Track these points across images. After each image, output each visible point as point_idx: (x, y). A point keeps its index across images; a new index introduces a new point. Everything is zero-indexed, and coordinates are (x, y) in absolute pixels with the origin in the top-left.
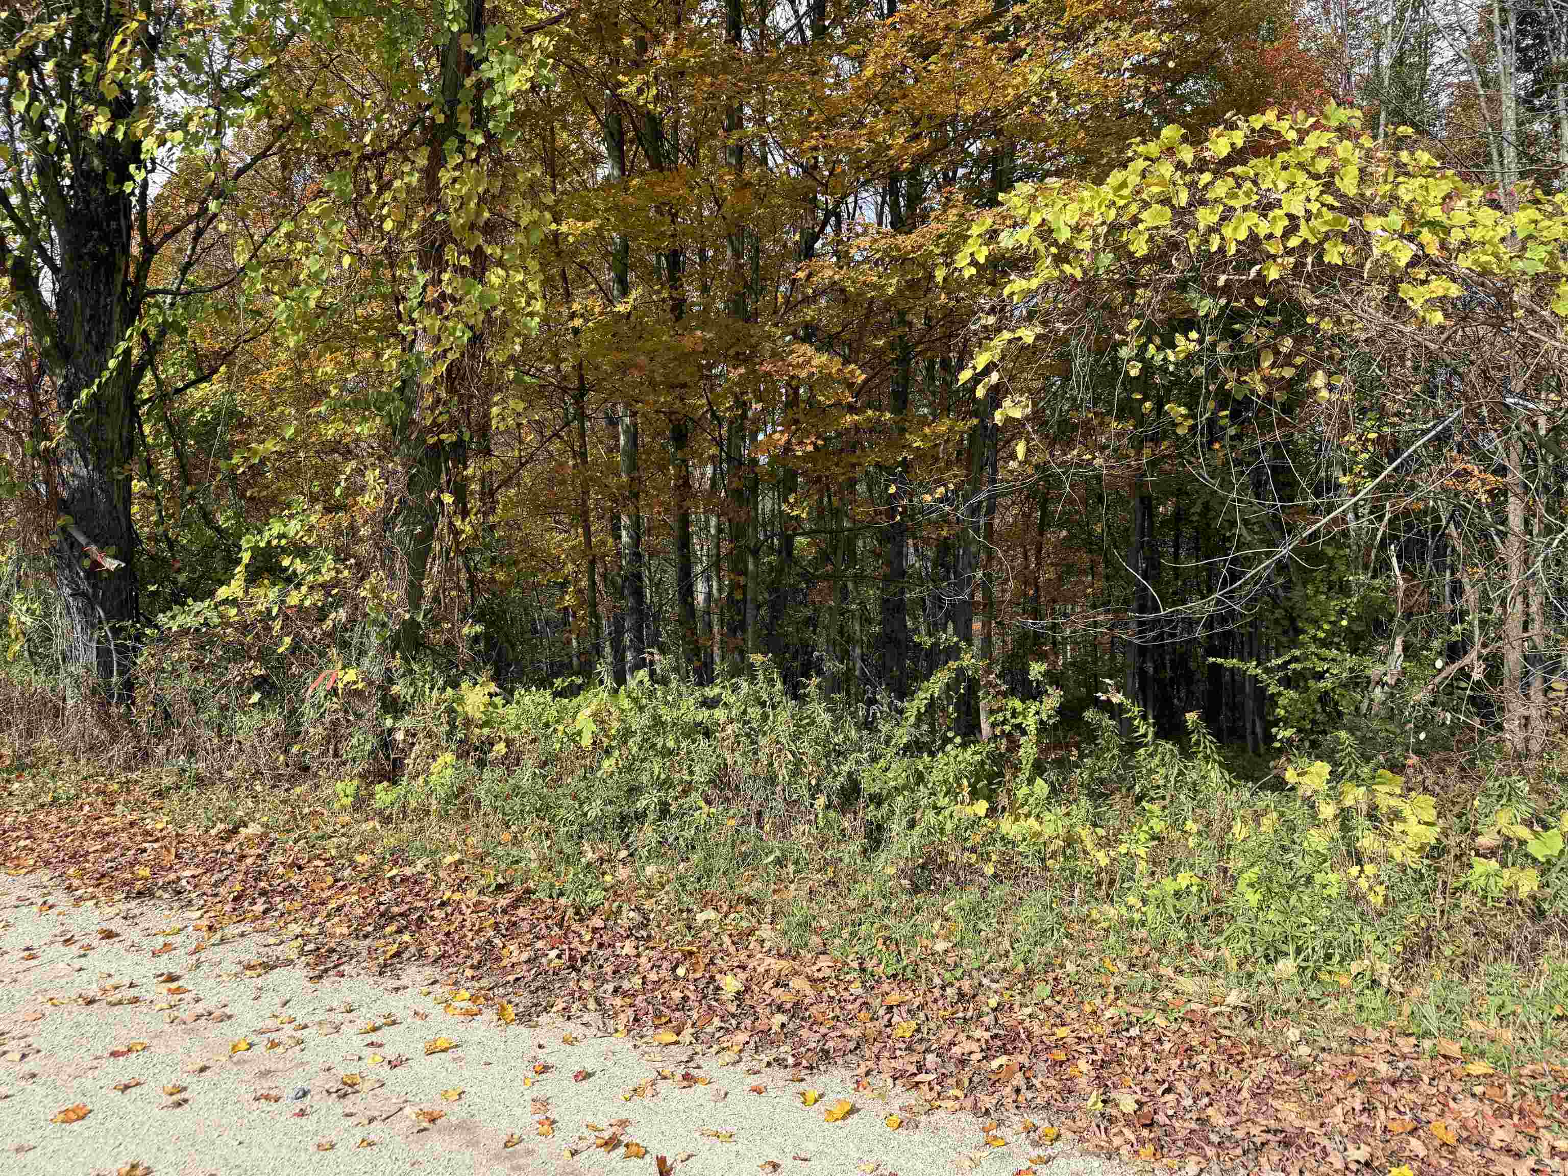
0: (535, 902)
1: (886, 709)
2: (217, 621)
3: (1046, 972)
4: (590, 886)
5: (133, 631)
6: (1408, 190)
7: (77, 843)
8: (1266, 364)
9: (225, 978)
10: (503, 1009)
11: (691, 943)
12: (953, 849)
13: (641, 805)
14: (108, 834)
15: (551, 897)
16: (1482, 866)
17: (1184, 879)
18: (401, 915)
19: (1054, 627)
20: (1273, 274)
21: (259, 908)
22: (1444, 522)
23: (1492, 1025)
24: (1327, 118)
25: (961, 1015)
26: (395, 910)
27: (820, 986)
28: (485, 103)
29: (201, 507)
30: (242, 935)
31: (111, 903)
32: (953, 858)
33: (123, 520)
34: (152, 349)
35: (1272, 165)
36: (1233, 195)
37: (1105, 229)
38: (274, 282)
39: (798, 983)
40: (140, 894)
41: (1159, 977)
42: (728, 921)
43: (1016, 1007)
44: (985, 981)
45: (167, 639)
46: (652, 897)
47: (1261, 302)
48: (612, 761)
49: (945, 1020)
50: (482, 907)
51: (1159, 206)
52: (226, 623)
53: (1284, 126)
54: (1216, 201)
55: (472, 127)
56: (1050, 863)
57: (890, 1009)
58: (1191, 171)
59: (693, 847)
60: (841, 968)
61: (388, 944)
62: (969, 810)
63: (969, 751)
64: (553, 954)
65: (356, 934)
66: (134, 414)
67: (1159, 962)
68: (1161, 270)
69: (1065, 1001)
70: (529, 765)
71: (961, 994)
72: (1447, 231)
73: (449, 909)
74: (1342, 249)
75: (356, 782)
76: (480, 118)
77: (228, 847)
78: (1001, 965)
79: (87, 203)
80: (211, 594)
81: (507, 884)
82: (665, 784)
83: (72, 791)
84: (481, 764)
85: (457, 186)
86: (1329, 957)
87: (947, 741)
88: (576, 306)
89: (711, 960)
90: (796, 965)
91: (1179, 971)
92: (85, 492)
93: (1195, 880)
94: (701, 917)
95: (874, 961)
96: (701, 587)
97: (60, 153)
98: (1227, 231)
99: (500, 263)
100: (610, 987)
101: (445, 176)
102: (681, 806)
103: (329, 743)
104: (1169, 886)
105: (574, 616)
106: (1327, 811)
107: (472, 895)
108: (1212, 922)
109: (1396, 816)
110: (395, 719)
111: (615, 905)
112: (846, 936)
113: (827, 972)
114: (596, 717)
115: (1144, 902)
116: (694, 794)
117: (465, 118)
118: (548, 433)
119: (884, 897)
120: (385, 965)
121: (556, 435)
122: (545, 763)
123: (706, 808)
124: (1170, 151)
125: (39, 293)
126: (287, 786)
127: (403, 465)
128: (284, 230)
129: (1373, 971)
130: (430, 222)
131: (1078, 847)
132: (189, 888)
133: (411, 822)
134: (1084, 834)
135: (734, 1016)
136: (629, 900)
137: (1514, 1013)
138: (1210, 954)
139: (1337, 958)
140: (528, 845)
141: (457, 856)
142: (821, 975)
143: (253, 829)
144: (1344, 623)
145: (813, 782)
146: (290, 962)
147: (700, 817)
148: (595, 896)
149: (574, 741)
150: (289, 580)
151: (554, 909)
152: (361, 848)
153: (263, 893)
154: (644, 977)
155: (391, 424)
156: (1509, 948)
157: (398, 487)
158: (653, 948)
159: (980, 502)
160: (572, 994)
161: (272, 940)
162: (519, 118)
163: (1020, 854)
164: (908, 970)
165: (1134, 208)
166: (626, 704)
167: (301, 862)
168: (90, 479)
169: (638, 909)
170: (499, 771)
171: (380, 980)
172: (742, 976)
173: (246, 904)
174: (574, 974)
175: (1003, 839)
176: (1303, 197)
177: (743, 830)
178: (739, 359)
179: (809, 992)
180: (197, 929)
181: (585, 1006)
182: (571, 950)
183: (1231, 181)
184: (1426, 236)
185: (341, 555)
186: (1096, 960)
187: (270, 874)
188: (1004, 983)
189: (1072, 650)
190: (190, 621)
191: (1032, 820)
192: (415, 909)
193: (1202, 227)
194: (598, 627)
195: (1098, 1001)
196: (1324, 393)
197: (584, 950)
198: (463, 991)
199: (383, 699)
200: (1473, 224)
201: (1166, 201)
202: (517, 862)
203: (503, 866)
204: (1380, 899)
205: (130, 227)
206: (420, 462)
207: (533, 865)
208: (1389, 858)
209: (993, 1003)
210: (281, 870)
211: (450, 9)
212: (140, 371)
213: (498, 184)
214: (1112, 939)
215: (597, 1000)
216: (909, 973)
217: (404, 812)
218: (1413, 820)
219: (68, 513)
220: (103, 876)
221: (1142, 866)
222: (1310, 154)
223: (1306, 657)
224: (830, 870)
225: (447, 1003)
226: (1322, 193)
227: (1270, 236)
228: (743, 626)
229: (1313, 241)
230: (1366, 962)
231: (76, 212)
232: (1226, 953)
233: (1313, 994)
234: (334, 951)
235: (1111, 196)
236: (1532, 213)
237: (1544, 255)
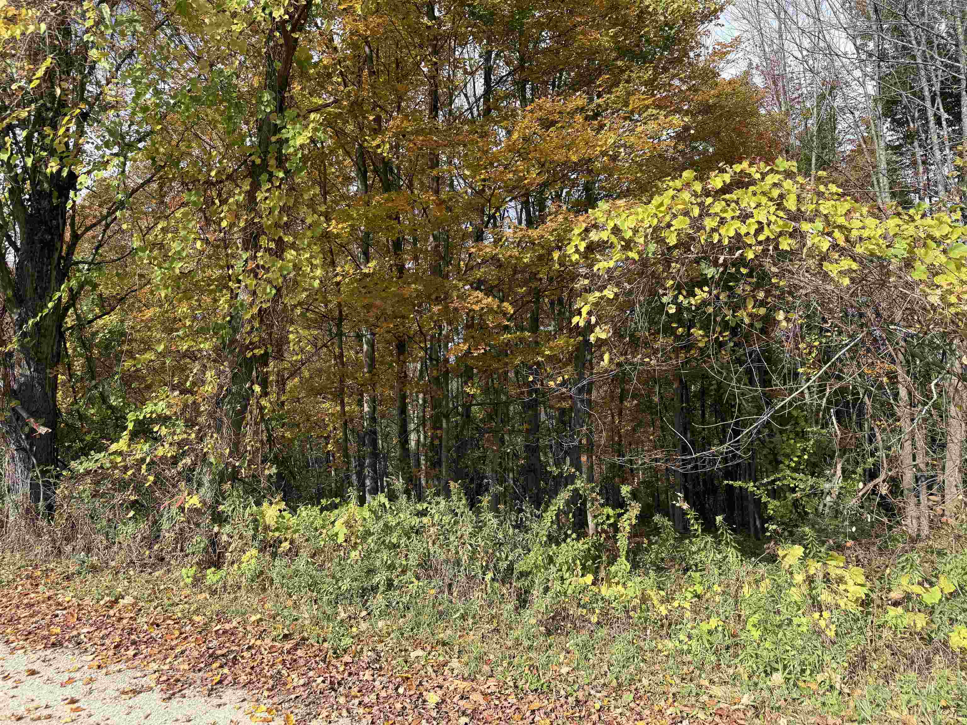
0: (308, 646)
1: (529, 515)
2: (108, 465)
3: (630, 685)
4: (343, 635)
5: (54, 473)
6: (826, 207)
7: (13, 611)
8: (750, 307)
9: (108, 700)
10: (288, 717)
11: (407, 672)
12: (572, 606)
13: (376, 580)
14: (33, 605)
15: (318, 642)
16: (893, 612)
17: (714, 622)
18: (223, 655)
19: (631, 462)
20: (750, 255)
21: (131, 653)
22: (861, 396)
23: (904, 714)
24: (777, 166)
25: (577, 715)
26: (219, 652)
27: (489, 698)
28: (284, 151)
29: (101, 393)
30: (120, 671)
31: (34, 651)
32: (571, 612)
33: (51, 402)
34: (74, 297)
35: (746, 193)
36: (724, 211)
37: (651, 230)
38: (155, 258)
39: (476, 697)
40: (54, 645)
41: (700, 686)
42: (431, 657)
43: (612, 709)
44: (593, 692)
45: (76, 477)
46: (382, 642)
47: (744, 271)
48: (357, 553)
49: (568, 719)
50: (274, 650)
51: (682, 217)
52: (114, 466)
53: (753, 170)
54: (716, 214)
55: (277, 167)
56: (631, 613)
57: (533, 712)
58: (701, 196)
59: (408, 609)
60: (501, 686)
61: (214, 675)
62: (581, 580)
63: (581, 542)
64: (320, 680)
65: (194, 669)
66: (61, 336)
67: (700, 676)
68: (685, 252)
69: (642, 704)
70: (304, 554)
71: (578, 701)
72: (850, 230)
73: (253, 651)
74: (790, 241)
75: (194, 568)
76: (281, 161)
77: (111, 612)
78: (602, 681)
79: (38, 210)
80: (106, 449)
81: (290, 634)
82: (391, 567)
83: (11, 577)
84: (274, 555)
85: (268, 202)
86: (803, 671)
87: (567, 536)
88: (339, 269)
89: (420, 682)
90: (474, 684)
91: (712, 682)
92: (28, 386)
93: (721, 623)
94: (413, 655)
95: (523, 681)
96: (413, 437)
97: (24, 180)
98: (722, 231)
99: (293, 246)
100: (356, 701)
101: (260, 196)
102: (400, 581)
103: (177, 542)
104: (705, 627)
105: (333, 457)
106: (799, 578)
107: (268, 642)
108: (731, 651)
109: (841, 580)
110: (220, 526)
111: (359, 647)
112: (505, 665)
113: (493, 689)
114: (348, 525)
115: (690, 637)
116: (409, 573)
117: (272, 162)
118: (320, 344)
119: (529, 639)
120: (212, 689)
121: (325, 345)
122: (315, 554)
123: (416, 582)
124: (688, 185)
125: (6, 263)
126: (150, 570)
127: (230, 367)
128: (160, 226)
129: (830, 679)
130: (250, 223)
131: (649, 603)
132: (85, 640)
133: (229, 593)
134: (652, 594)
135: (435, 719)
136: (368, 644)
137: (917, 705)
138: (731, 671)
139: (808, 672)
140: (303, 608)
141: (259, 616)
142: (489, 691)
143: (128, 600)
144: (806, 457)
145: (484, 564)
146: (151, 689)
147: (413, 588)
148: (347, 641)
149: (333, 540)
150: (156, 439)
151: (320, 650)
152: (197, 612)
153: (134, 643)
154: (378, 695)
155: (223, 342)
156: (913, 662)
157: (226, 381)
158: (383, 675)
159: (584, 386)
160: (332, 707)
161: (139, 674)
162: (304, 159)
163: (614, 608)
164: (545, 686)
165: (668, 218)
166: (367, 514)
167: (159, 622)
168: (33, 378)
169: (373, 650)
170: (286, 560)
171: (209, 700)
172: (440, 692)
173: (123, 650)
174: (333, 693)
175: (602, 599)
176: (765, 212)
177: (440, 597)
178: (438, 300)
179: (483, 702)
180: (90, 668)
181: (340, 714)
182: (331, 677)
183: (723, 203)
184: (837, 234)
185: (190, 423)
186: (661, 676)
187: (139, 630)
188: (604, 693)
189: (643, 474)
190: (91, 465)
191: (620, 587)
192: (232, 651)
193: (708, 229)
194: (349, 463)
195: (662, 703)
196: (784, 324)
197: (339, 677)
198: (262, 706)
199: (213, 514)
200: (863, 228)
201: (686, 213)
202: (296, 620)
203: (288, 623)
204: (833, 633)
205: (64, 224)
206: (240, 365)
207: (307, 622)
208: (837, 606)
209: (598, 706)
210: (145, 627)
211: (265, 99)
212: (66, 309)
213: (292, 201)
214: (671, 661)
215: (348, 711)
216: (545, 689)
217: (225, 587)
218: (851, 582)
219: (17, 399)
220: (30, 633)
221: (688, 614)
222: (768, 187)
223: (784, 478)
224: (495, 621)
225: (251, 714)
226: (777, 209)
227: (748, 234)
228: (439, 463)
229: (772, 237)
230: (826, 674)
231: (31, 215)
232: (741, 670)
233: (795, 696)
234: (179, 680)
235: (654, 211)
236: (897, 221)
237: (906, 246)
